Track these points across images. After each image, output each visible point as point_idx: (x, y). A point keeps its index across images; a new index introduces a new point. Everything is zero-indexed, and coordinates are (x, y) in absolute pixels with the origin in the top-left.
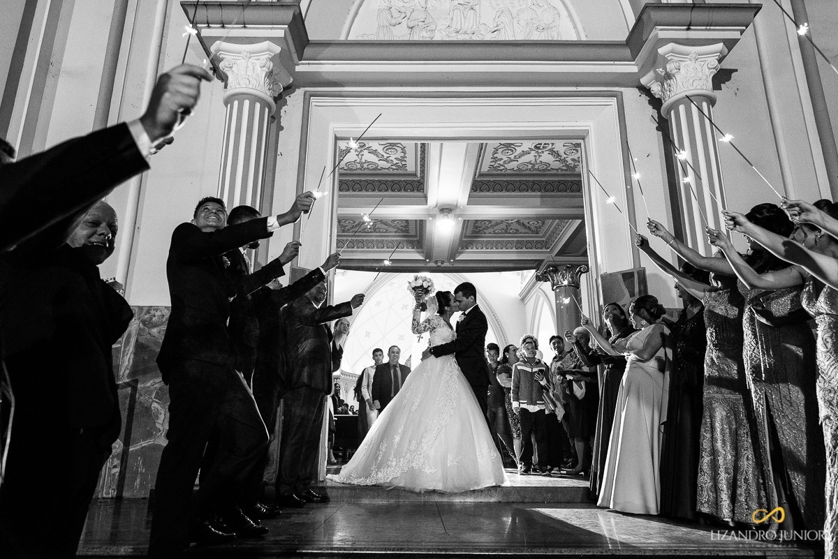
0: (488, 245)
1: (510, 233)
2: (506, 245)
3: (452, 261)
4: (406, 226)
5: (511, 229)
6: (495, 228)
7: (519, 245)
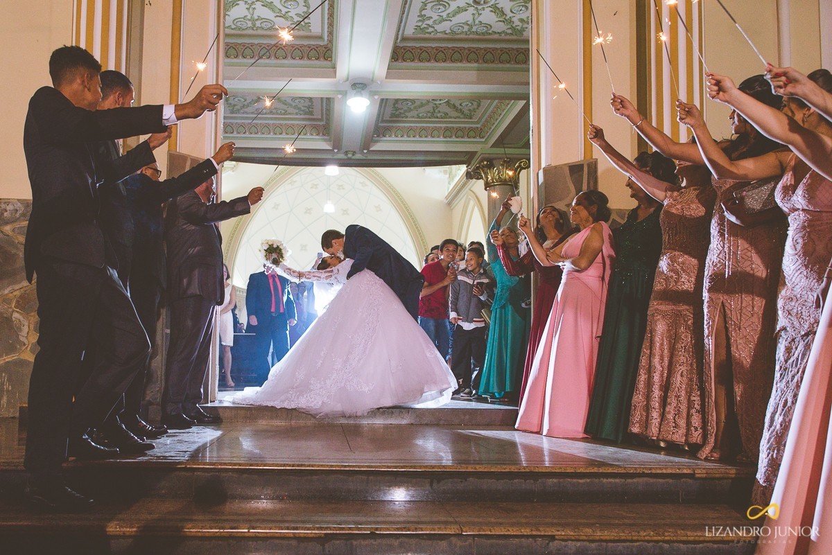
0: (409, 132)
1: (437, 117)
2: (431, 132)
3: (365, 151)
4: (309, 107)
5: (439, 112)
6: (422, 110)
7: (448, 133)
